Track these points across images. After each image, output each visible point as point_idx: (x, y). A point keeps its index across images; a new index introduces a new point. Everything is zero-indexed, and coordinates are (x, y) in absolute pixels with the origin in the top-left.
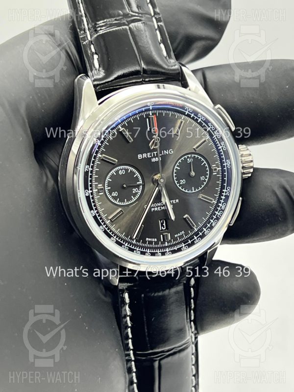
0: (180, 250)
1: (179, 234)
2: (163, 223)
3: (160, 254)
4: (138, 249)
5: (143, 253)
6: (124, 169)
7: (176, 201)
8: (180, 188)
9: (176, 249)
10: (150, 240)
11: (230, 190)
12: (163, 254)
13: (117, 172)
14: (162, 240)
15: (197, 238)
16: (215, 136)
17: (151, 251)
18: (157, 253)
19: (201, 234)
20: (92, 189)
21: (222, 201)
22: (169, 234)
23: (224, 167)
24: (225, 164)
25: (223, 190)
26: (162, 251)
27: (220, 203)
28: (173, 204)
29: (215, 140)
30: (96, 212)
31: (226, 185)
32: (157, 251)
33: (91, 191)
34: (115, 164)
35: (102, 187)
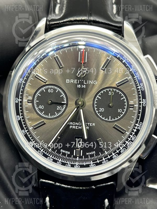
0: (88, 166)
1: (90, 153)
2: (80, 141)
3: (70, 165)
4: (51, 157)
5: (55, 161)
6: (53, 89)
7: (92, 125)
8: (99, 114)
9: (85, 164)
10: (64, 151)
11: (142, 125)
12: (73, 166)
13: (47, 90)
14: (74, 155)
15: (105, 160)
16: (136, 77)
17: (62, 161)
18: (67, 164)
19: (109, 157)
20: (22, 99)
21: (133, 133)
22: (82, 151)
23: (140, 104)
24: (141, 102)
25: (136, 124)
26: (72, 163)
27: (131, 134)
28: (89, 126)
29: (136, 80)
30: (21, 117)
31: (139, 120)
32: (67, 162)
33: (21, 100)
34: (45, 83)
35: (32, 99)
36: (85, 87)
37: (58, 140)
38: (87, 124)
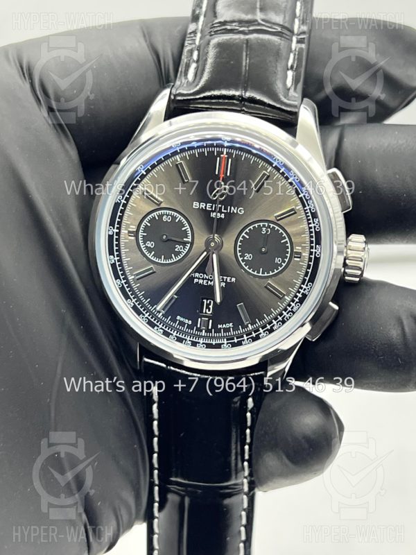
0: (218, 346)
1: (224, 326)
2: (210, 304)
3: (190, 342)
4: (161, 326)
5: (166, 334)
6: (171, 215)
7: (231, 280)
8: (243, 264)
9: (214, 343)
10: (182, 319)
11: (311, 287)
12: (194, 344)
13: (161, 216)
14: (199, 326)
15: (248, 339)
16: (308, 208)
17: (178, 335)
18: (186, 340)
19: (254, 335)
20: (119, 228)
21: (297, 300)
22: (211, 321)
23: (311, 253)
24: (314, 250)
25: (302, 286)
26: (194, 340)
27: (293, 301)
28: (226, 282)
29: (308, 213)
30: (116, 259)
31: (307, 279)
32: (186, 338)
33: (118, 231)
34: (159, 205)
35: (135, 230)
36: (223, 217)
37: (173, 300)
38: (223, 279)
